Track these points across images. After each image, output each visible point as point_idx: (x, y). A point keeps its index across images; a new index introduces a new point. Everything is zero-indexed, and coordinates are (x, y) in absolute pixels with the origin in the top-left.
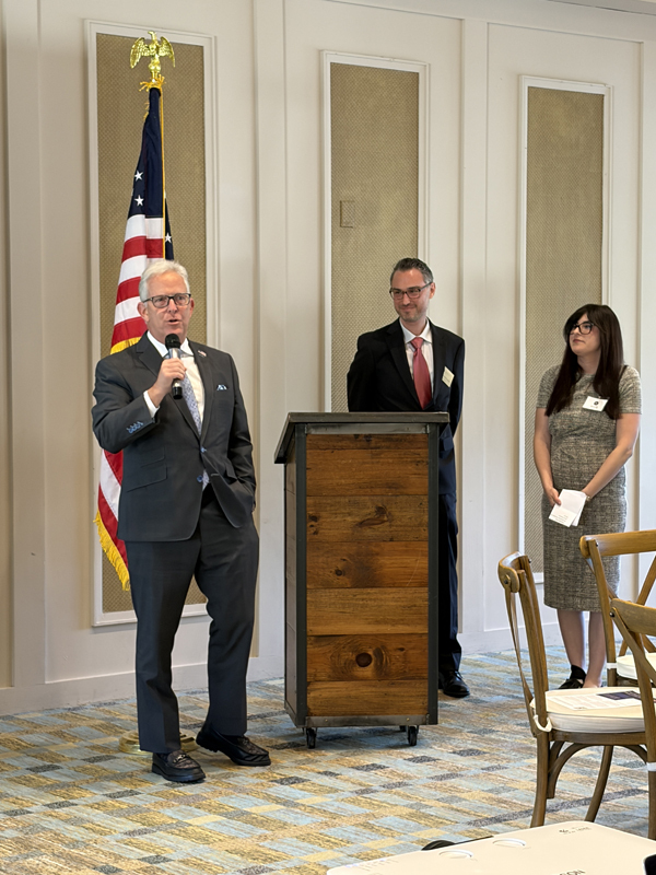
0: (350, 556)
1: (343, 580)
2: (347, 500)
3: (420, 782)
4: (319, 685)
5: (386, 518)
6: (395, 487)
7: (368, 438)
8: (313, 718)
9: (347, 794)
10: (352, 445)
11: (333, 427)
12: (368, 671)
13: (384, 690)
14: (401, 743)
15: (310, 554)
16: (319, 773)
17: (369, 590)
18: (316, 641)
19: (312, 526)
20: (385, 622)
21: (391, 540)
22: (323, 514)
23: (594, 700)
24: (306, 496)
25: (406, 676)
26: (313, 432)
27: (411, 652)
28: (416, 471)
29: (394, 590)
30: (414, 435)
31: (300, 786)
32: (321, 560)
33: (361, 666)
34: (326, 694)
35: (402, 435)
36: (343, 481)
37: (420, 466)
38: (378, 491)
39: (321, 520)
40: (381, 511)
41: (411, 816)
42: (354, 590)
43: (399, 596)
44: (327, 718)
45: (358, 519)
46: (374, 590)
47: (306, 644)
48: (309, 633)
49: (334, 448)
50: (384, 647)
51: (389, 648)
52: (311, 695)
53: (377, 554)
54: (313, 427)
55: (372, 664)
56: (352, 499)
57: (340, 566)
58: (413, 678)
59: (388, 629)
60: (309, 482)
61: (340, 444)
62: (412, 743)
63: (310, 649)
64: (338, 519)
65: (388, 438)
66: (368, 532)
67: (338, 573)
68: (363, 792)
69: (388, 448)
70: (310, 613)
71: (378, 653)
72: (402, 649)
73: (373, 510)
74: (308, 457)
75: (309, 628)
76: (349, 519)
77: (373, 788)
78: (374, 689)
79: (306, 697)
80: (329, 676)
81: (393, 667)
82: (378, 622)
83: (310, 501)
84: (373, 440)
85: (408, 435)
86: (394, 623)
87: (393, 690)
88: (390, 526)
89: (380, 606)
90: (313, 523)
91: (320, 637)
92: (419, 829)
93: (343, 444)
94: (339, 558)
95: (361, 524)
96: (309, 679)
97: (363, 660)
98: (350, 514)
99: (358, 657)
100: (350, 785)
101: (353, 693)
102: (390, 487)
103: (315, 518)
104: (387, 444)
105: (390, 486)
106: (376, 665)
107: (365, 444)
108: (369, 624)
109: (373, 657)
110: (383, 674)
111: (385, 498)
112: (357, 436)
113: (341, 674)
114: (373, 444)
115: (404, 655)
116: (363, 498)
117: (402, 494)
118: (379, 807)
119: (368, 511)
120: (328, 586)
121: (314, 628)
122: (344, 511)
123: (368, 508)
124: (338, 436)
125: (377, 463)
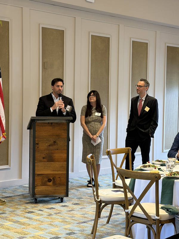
0: (47, 154)
1: (45, 160)
3: (64, 212)
4: (38, 187)
5: (56, 144)
6: (58, 136)
7: (52, 123)
8: (36, 196)
9: (45, 216)
10: (47, 125)
11: (43, 120)
12: (51, 183)
13: (55, 188)
14: (59, 202)
15: (36, 153)
16: (38, 210)
17: (51, 162)
18: (37, 176)
20: (55, 171)
21: (57, 150)
22: (40, 143)
23: (110, 192)
25: (60, 185)
26: (38, 122)
27: (62, 178)
28: (64, 132)
29: (58, 162)
30: (63, 123)
31: (33, 214)
32: (39, 155)
33: (49, 182)
34: (40, 189)
35: (60, 123)
36: (45, 134)
38: (54, 137)
39: (39, 144)
40: (55, 142)
41: (62, 222)
42: (48, 162)
43: (59, 164)
44: (40, 196)
45: (49, 144)
46: (52, 163)
47: (35, 177)
48: (36, 174)
49: (43, 126)
50: (55, 177)
51: (56, 177)
52: (36, 190)
53: (54, 153)
55: (52, 181)
56: (47, 139)
57: (44, 156)
58: (62, 185)
59: (56, 172)
60: (36, 135)
61: (44, 125)
62: (62, 201)
63: (36, 178)
64: (44, 144)
65: (57, 123)
66: (51, 148)
67: (43, 158)
68: (49, 215)
69: (57, 126)
70: (36, 168)
71: (54, 179)
72: (59, 178)
73: (53, 142)
74: (36, 128)
75: (36, 172)
76: (46, 144)
77: (52, 214)
78: (52, 188)
79: (35, 190)
80: (41, 185)
81: (57, 182)
82: (53, 171)
83: (36, 139)
84: (53, 124)
85: (62, 123)
86: (58, 171)
87: (57, 188)
88: (57, 146)
89: (54, 167)
90: (37, 145)
91: (38, 175)
92: (64, 225)
94: (44, 154)
95: (50, 145)
96: (36, 185)
97: (50, 180)
98: (47, 143)
99: (48, 180)
100: (46, 213)
101: (47, 189)
103: (37, 144)
104: (56, 125)
105: (57, 136)
106: (53, 182)
107: (51, 125)
108: (51, 171)
109: (52, 180)
110: (55, 184)
111: (56, 139)
112: (49, 123)
113: (44, 184)
114: (53, 125)
115: (60, 179)
116: (50, 139)
117: (60, 138)
118: (54, 219)
120: (41, 161)
121: (37, 172)
122: (45, 142)
123: (51, 141)
124: (44, 123)
125: (54, 130)
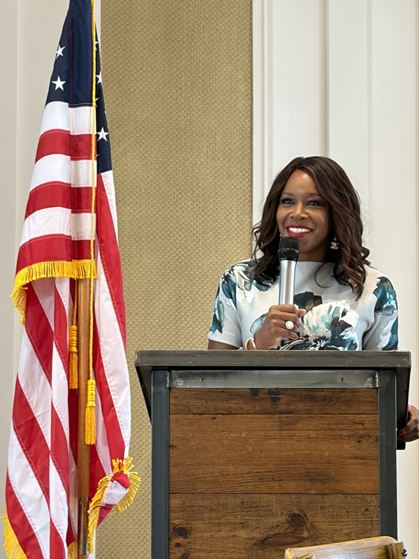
2: (238, 501)
5: (305, 534)
6: (320, 479)
7: (274, 394)
10: (246, 407)
11: (215, 375)
19: (178, 545)
22: (198, 525)
24: (170, 493)
26: (180, 384)
28: (357, 453)
30: (353, 391)
35: (332, 390)
36: (232, 468)
37: (364, 444)
38: (291, 486)
39: (194, 535)
40: (297, 521)
45: (256, 535)
49: (217, 412)
54: (181, 376)
56: (247, 499)
60: (173, 470)
61: (226, 405)
64: (223, 533)
65: (308, 395)
69: (308, 412)
73: (282, 519)
74: (173, 426)
76: (242, 534)
83: (175, 502)
84: (284, 399)
85: (343, 390)
90: (180, 540)
93: (232, 404)
95: (263, 543)
98: (243, 525)
102: (312, 480)
103: (183, 532)
104: (300, 406)
107: (268, 405)
111: (304, 499)
112: (255, 392)
114: (282, 406)
116: (266, 497)
117: (334, 492)
119: (275, 521)
122: (233, 520)
123: (275, 515)
124: (223, 391)
125: (291, 437)
